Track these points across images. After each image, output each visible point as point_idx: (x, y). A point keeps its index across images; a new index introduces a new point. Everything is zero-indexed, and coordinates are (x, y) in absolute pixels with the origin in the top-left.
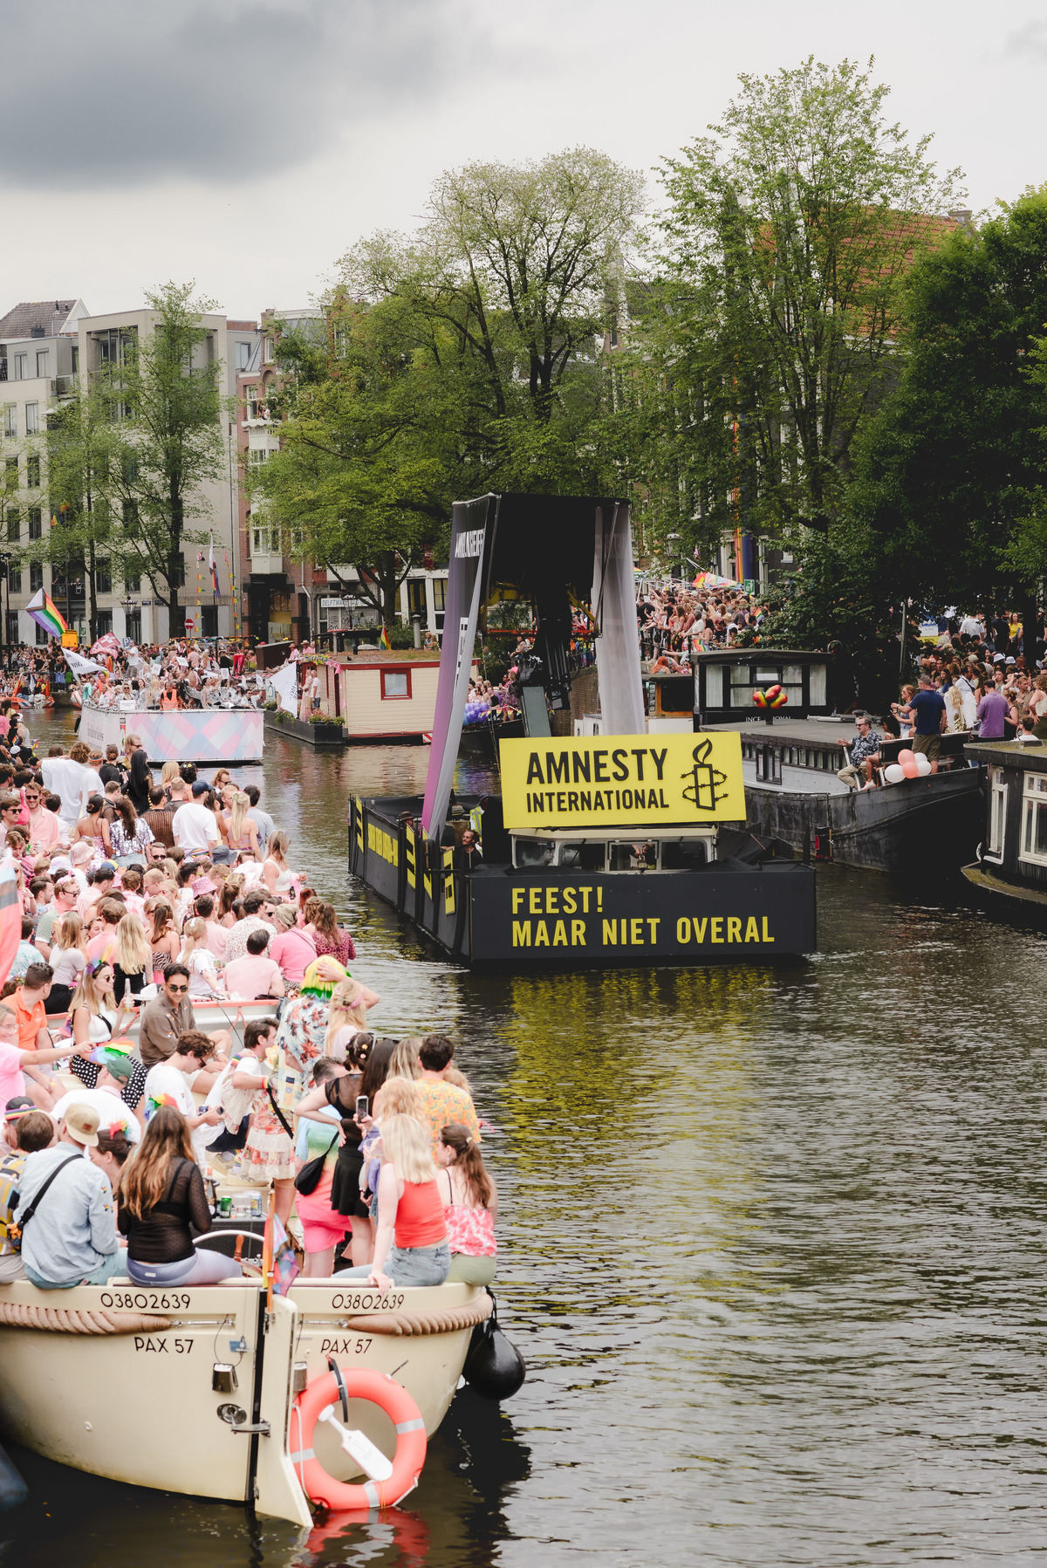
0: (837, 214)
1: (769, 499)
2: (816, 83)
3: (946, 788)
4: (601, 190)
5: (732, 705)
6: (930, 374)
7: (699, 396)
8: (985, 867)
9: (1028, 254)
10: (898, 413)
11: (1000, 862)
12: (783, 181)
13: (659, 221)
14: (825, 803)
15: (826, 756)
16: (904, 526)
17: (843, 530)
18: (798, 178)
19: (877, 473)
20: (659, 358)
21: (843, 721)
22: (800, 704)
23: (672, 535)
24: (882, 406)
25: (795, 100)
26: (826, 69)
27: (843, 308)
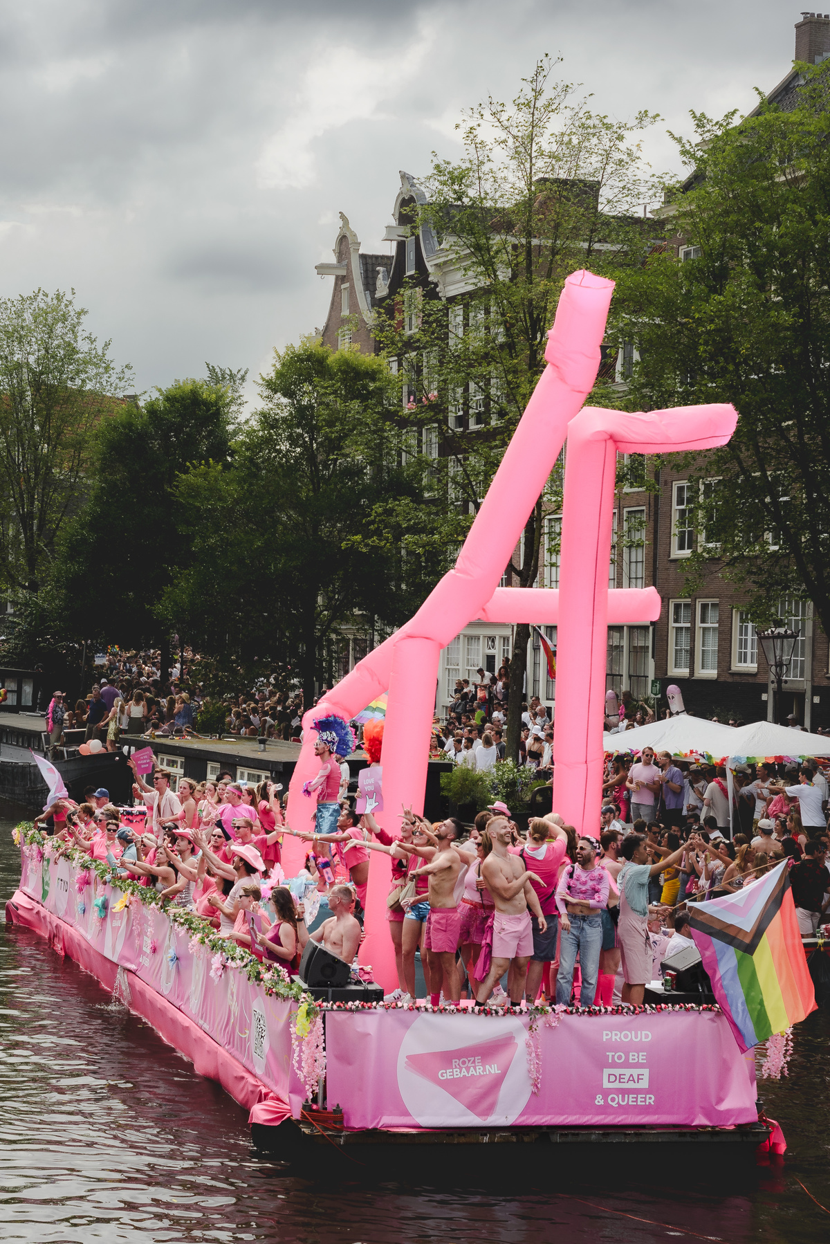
0: (51, 390)
2: (42, 305)
6: (110, 495)
10: (87, 519)
12: (19, 366)
14: (28, 769)
15: (29, 739)
18: (28, 364)
19: (72, 557)
22: (16, 703)
24: (77, 514)
25: (28, 316)
26: (47, 296)
27: (53, 451)
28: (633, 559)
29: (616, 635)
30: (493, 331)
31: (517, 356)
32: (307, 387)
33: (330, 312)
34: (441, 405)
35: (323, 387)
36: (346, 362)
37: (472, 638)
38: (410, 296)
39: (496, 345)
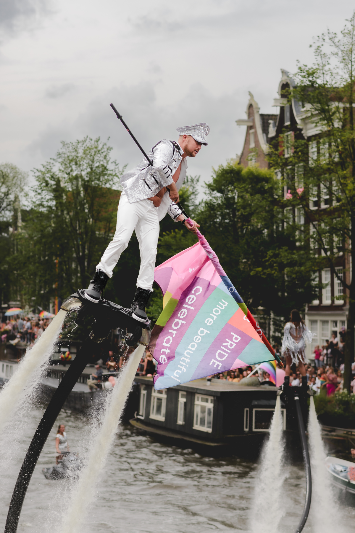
0: (94, 190)
1: (67, 287)
2: (88, 145)
4: (14, 177)
7: (45, 250)
8: (138, 420)
11: (143, 418)
12: (76, 178)
13: (32, 189)
14: (83, 395)
15: (83, 378)
18: (81, 176)
20: (31, 238)
21: (91, 366)
23: (33, 298)
25: (81, 150)
26: (92, 140)
27: (95, 222)
30: (333, 155)
31: (346, 169)
32: (230, 187)
33: (244, 146)
34: (305, 197)
35: (240, 188)
36: (252, 173)
37: (325, 322)
38: (287, 136)
39: (334, 163)
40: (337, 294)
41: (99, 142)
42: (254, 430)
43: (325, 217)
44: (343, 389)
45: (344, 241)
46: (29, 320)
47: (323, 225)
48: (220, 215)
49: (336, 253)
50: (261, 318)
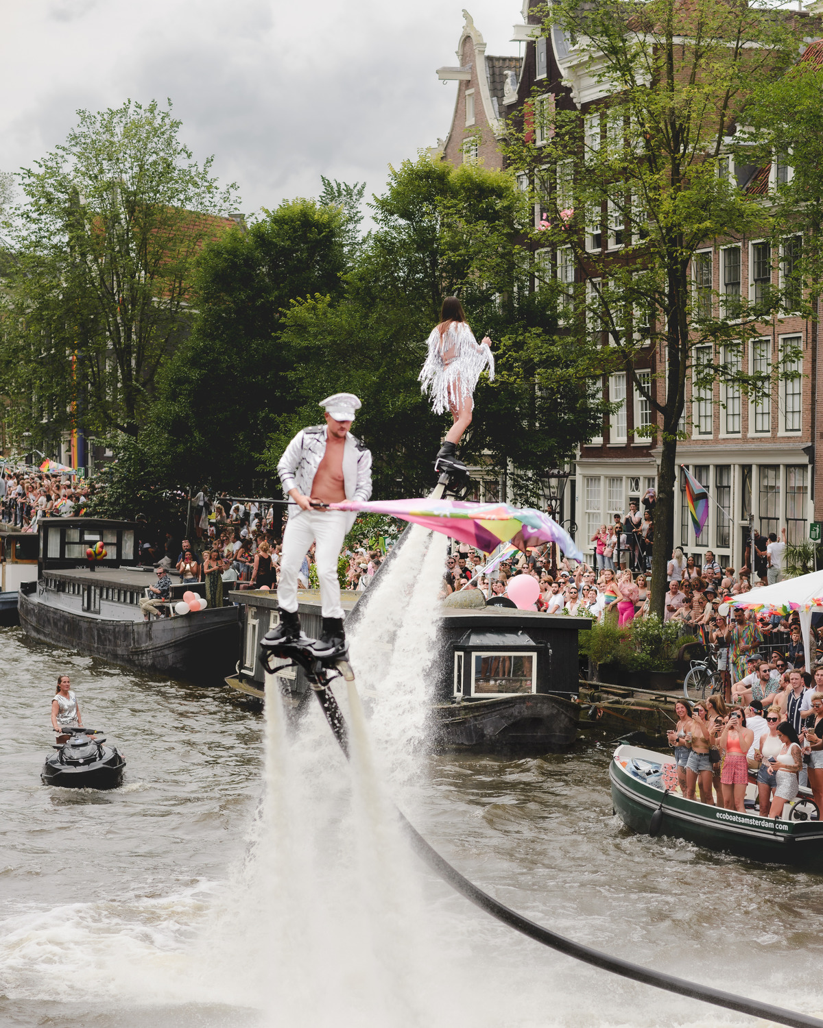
0: (148, 211)
1: (96, 411)
2: (134, 118)
3: (216, 619)
5: (66, 557)
6: (215, 327)
7: (48, 336)
8: (242, 677)
9: (284, 246)
10: (189, 354)
11: (252, 674)
12: (110, 186)
13: (20, 212)
14: (130, 628)
15: (131, 594)
16: (191, 435)
17: (147, 435)
18: (121, 183)
19: (173, 396)
20: (21, 310)
21: (145, 571)
22: (115, 557)
23: (27, 434)
24: (178, 349)
25: (119, 130)
26: (141, 108)
27: (152, 278)
28: (790, 391)
29: (771, 473)
30: (633, 143)
31: (658, 170)
32: (426, 207)
33: (454, 121)
34: (575, 226)
35: (446, 207)
36: (469, 178)
37: (614, 480)
38: (542, 102)
39: (635, 158)
40: (638, 423)
41: (156, 112)
42: (474, 695)
43: (615, 267)
44: (650, 613)
45: (653, 317)
46: (19, 477)
47: (611, 284)
48: (405, 264)
49: (638, 341)
50: (488, 473)
